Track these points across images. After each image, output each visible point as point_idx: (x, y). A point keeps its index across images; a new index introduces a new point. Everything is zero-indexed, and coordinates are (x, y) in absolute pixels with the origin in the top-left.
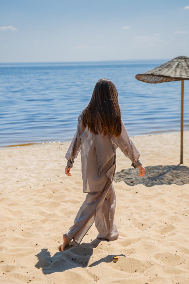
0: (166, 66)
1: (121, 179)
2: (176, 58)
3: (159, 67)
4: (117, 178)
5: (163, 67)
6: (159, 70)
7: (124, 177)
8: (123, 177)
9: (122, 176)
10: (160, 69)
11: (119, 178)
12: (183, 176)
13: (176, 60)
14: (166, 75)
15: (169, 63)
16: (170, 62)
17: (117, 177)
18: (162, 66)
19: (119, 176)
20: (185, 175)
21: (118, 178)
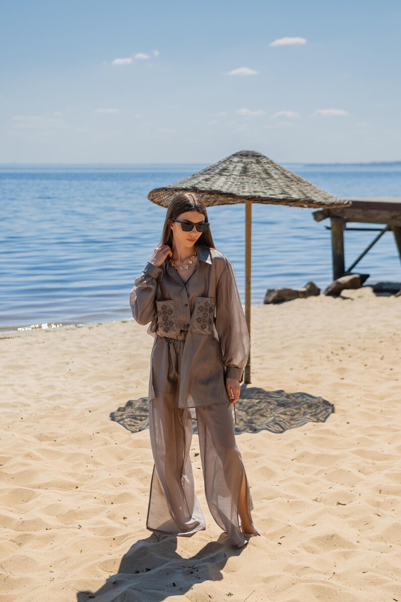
0: (217, 171)
1: (138, 423)
2: (235, 155)
3: (202, 174)
4: (129, 423)
5: (213, 173)
6: (207, 180)
7: (143, 418)
8: (141, 420)
9: (138, 418)
10: (208, 176)
11: (135, 423)
12: (269, 410)
13: (236, 159)
14: (224, 190)
15: (224, 165)
16: (224, 162)
17: (129, 419)
18: (208, 171)
19: (132, 418)
20: (271, 409)
21: (131, 421)
